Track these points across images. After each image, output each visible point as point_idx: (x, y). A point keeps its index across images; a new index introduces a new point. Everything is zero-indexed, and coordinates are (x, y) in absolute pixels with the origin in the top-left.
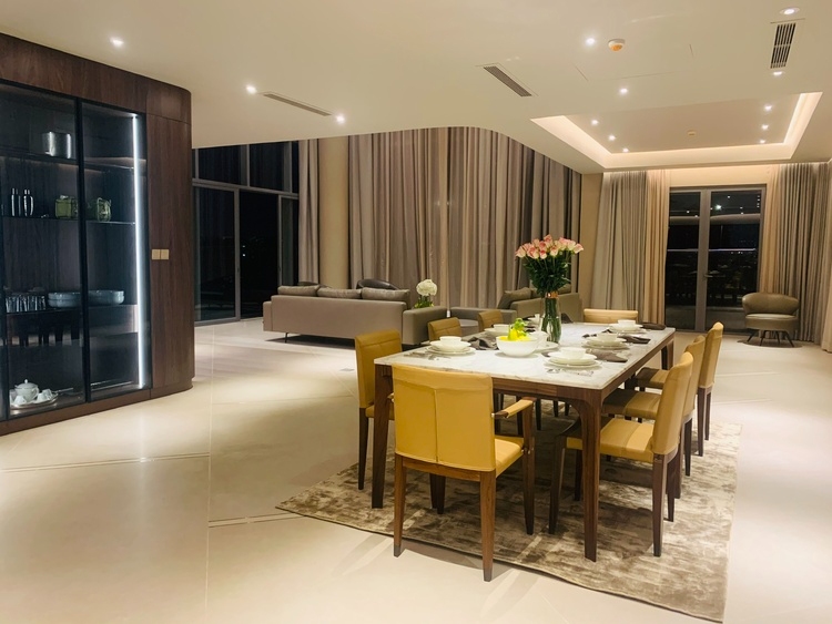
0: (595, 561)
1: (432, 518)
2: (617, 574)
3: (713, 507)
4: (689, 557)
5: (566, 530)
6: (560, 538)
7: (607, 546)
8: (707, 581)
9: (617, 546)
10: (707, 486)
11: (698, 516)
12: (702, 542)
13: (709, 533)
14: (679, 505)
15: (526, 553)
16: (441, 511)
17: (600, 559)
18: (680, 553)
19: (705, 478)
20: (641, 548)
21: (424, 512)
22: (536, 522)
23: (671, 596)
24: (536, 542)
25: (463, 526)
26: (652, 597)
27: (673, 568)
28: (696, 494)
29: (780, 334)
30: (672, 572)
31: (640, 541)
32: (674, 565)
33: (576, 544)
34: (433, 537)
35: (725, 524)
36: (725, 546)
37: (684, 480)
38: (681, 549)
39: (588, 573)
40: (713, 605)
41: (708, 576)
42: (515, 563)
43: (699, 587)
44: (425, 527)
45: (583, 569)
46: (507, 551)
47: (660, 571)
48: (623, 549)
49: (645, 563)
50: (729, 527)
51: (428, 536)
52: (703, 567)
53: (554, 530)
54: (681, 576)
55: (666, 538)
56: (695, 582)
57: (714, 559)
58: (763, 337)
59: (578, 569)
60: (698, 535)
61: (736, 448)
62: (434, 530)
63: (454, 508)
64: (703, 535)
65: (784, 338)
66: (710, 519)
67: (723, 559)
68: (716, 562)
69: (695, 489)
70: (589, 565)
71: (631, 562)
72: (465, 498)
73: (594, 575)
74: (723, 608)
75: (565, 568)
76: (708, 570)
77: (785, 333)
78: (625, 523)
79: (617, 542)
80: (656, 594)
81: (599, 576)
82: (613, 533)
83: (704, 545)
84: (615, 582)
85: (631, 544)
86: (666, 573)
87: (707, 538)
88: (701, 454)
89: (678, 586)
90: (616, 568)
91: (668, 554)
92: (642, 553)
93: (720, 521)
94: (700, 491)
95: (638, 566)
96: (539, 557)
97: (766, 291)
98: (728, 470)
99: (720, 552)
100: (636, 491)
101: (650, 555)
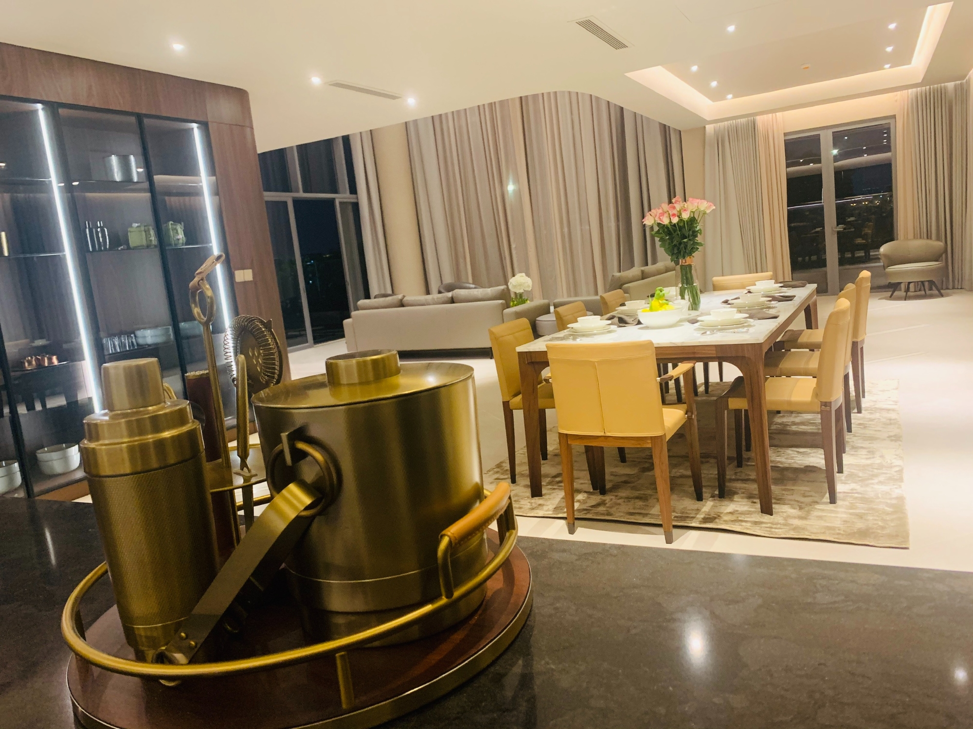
0: (772, 515)
1: (596, 499)
2: (797, 522)
3: (882, 456)
4: (865, 500)
5: (735, 493)
6: (732, 500)
7: (780, 501)
8: (888, 518)
9: (791, 500)
10: (872, 439)
11: (868, 465)
12: (877, 487)
13: (882, 478)
14: (847, 459)
15: (701, 516)
16: (603, 492)
17: (777, 513)
18: (856, 498)
19: (868, 432)
20: (816, 499)
21: (586, 495)
22: (704, 490)
23: (854, 533)
24: (708, 506)
25: (629, 501)
26: (837, 536)
27: (851, 511)
28: (862, 448)
29: (926, 284)
30: (851, 514)
31: (813, 494)
32: (851, 508)
33: (750, 503)
34: (603, 514)
35: (897, 469)
36: (900, 487)
37: (848, 437)
38: (856, 495)
39: (769, 525)
40: (897, 536)
41: (888, 514)
42: (693, 525)
43: (880, 523)
44: (592, 506)
45: (762, 523)
46: (681, 517)
47: (839, 515)
48: (798, 501)
49: (823, 510)
50: (900, 472)
51: (597, 514)
52: (881, 507)
53: (724, 494)
54: (860, 516)
55: (840, 488)
56: (876, 520)
57: (891, 499)
58: (907, 290)
59: (756, 523)
60: (870, 481)
61: (896, 402)
62: (601, 509)
63: (616, 488)
64: (876, 480)
65: (931, 289)
66: (881, 466)
67: (901, 499)
68: (894, 502)
69: (859, 443)
70: (766, 518)
71: (809, 512)
72: (623, 479)
73: (775, 526)
74: (908, 537)
75: (744, 524)
76: (886, 508)
77: (931, 282)
78: (795, 480)
79: (790, 497)
80: (839, 534)
81: (779, 526)
82: (785, 490)
83: (878, 488)
84: (796, 529)
85: (805, 496)
86: (844, 516)
87: (880, 483)
88: (859, 412)
89: (860, 525)
90: (795, 518)
91: (844, 500)
92: (817, 503)
93: (891, 467)
94: (866, 444)
95: (816, 513)
96: (715, 518)
97: (906, 239)
98: (891, 422)
99: (897, 492)
100: (798, 452)
101: (825, 503)
